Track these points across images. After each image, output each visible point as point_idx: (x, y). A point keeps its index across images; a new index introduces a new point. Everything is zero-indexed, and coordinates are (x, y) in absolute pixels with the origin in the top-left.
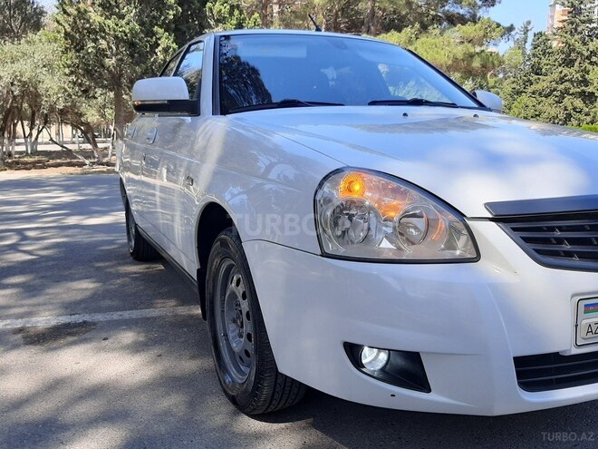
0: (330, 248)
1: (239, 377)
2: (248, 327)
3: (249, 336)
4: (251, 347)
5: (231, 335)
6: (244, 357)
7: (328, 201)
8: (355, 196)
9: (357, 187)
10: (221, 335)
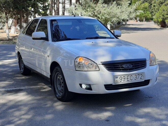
0: (77, 69)
1: (60, 95)
2: (62, 85)
3: (63, 87)
4: (63, 88)
5: (58, 87)
6: (61, 91)
7: (77, 62)
8: (81, 61)
9: (81, 59)
10: (56, 87)
